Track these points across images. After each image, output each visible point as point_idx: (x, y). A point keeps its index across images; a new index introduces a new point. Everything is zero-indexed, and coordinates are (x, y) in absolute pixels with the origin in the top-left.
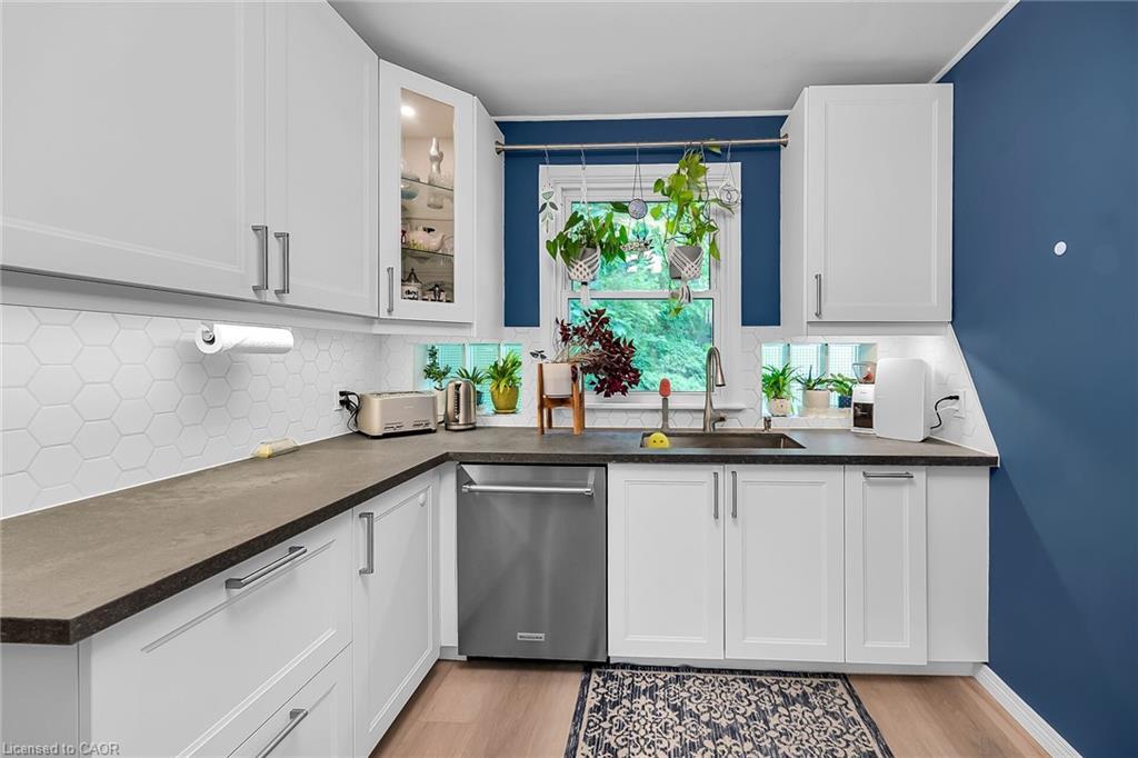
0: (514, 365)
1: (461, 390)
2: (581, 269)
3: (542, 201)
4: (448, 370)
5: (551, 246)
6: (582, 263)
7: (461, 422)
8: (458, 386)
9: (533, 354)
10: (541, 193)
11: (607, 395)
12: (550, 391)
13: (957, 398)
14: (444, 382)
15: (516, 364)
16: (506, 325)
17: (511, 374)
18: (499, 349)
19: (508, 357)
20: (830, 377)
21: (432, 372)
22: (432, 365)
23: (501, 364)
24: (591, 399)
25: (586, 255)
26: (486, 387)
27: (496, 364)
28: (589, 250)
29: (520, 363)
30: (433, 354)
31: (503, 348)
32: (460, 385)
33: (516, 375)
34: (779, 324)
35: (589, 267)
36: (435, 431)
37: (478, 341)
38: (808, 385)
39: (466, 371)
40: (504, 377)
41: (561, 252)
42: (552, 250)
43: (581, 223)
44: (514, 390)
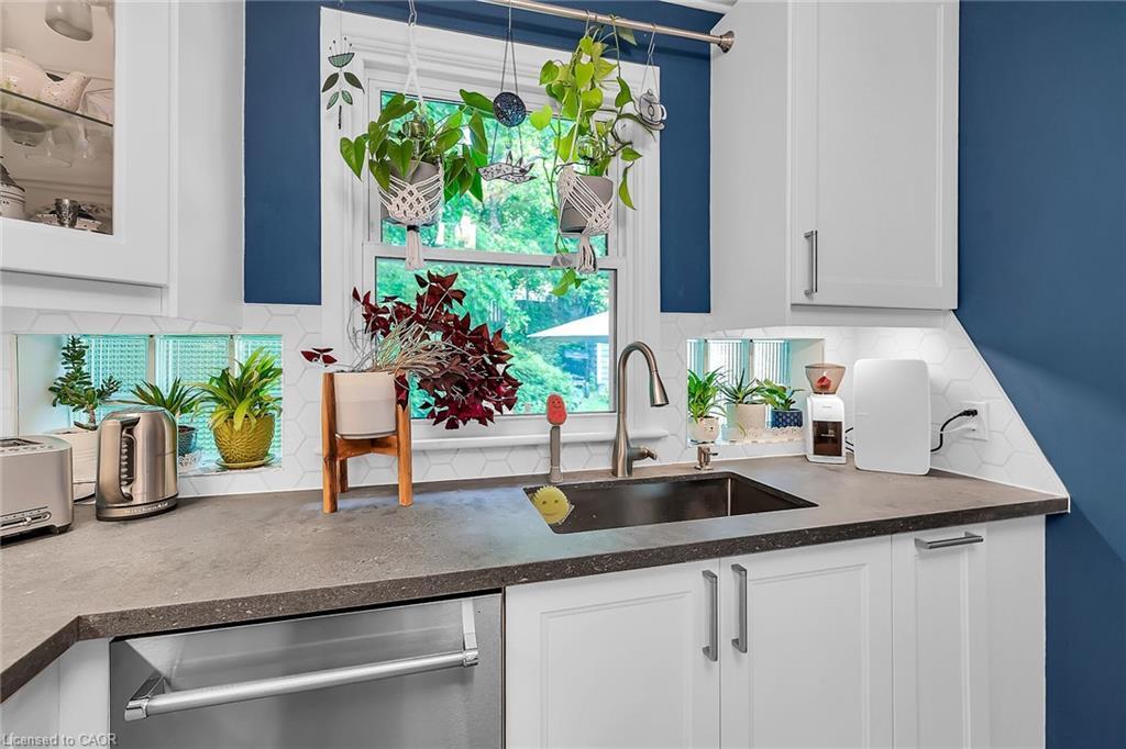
0: (263, 375)
1: (140, 433)
2: (409, 200)
3: (327, 69)
4: (112, 386)
5: (351, 151)
6: (412, 188)
7: (138, 499)
8: (129, 426)
9: (309, 356)
10: (325, 54)
11: (452, 425)
12: (349, 427)
13: (974, 413)
14: (101, 412)
15: (268, 373)
16: (247, 300)
17: (257, 392)
18: (232, 346)
19: (252, 359)
20: (755, 385)
21: (72, 391)
22: (71, 377)
23: (236, 373)
24: (423, 434)
25: (420, 176)
26: (203, 420)
27: (225, 375)
28: (426, 166)
29: (280, 371)
30: (75, 354)
31: (240, 345)
32: (135, 422)
33: (269, 392)
34: (709, 312)
35: (427, 197)
36: (64, 530)
37: (183, 329)
38: (737, 396)
39: (154, 389)
40: (241, 398)
41: (371, 162)
42: (353, 158)
43: (409, 117)
44: (264, 423)
